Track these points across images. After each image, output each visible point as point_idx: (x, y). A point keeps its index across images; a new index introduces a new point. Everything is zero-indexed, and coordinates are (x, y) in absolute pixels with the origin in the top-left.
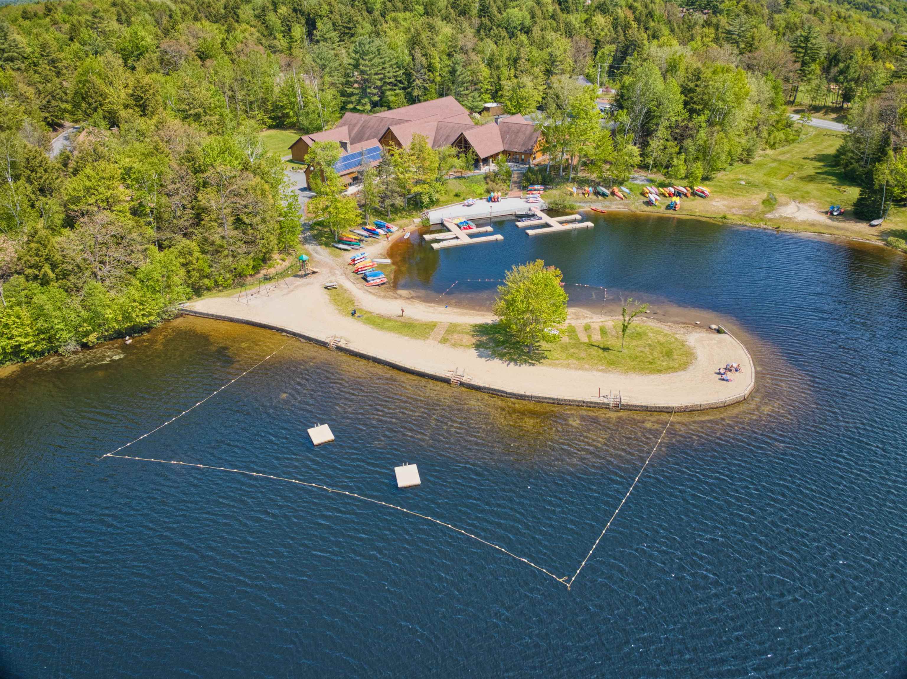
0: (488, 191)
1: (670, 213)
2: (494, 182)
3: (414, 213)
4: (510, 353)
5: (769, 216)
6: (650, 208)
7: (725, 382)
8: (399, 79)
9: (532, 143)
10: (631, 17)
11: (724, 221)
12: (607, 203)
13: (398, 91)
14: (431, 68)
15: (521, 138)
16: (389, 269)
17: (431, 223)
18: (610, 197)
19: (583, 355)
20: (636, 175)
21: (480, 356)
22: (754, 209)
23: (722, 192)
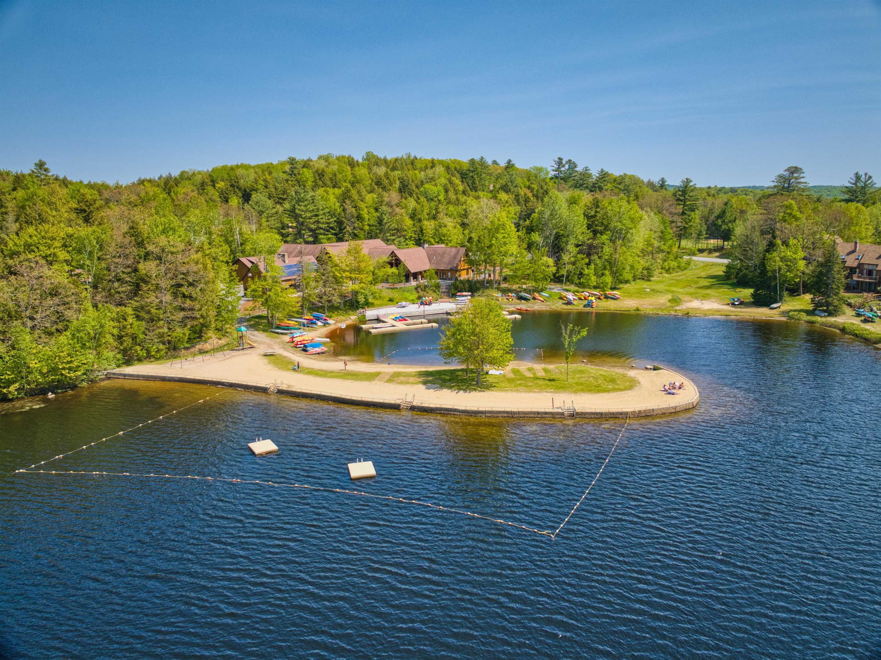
0: (419, 298)
1: (588, 309)
2: (424, 291)
3: (350, 312)
4: (458, 386)
5: (677, 308)
6: (569, 307)
7: (671, 396)
8: (331, 225)
9: (457, 261)
10: (530, 195)
11: (638, 312)
12: (530, 305)
13: (330, 236)
14: (359, 218)
15: (446, 259)
16: (328, 345)
17: (367, 319)
18: (532, 301)
19: (530, 384)
20: (553, 287)
21: (428, 388)
22: (662, 305)
23: (631, 296)
